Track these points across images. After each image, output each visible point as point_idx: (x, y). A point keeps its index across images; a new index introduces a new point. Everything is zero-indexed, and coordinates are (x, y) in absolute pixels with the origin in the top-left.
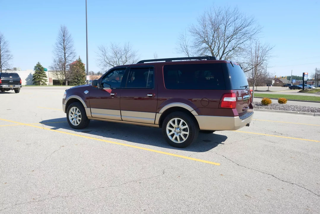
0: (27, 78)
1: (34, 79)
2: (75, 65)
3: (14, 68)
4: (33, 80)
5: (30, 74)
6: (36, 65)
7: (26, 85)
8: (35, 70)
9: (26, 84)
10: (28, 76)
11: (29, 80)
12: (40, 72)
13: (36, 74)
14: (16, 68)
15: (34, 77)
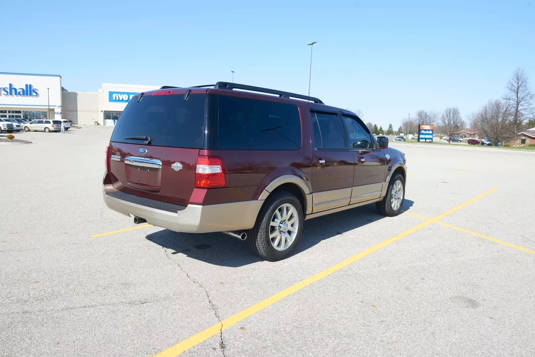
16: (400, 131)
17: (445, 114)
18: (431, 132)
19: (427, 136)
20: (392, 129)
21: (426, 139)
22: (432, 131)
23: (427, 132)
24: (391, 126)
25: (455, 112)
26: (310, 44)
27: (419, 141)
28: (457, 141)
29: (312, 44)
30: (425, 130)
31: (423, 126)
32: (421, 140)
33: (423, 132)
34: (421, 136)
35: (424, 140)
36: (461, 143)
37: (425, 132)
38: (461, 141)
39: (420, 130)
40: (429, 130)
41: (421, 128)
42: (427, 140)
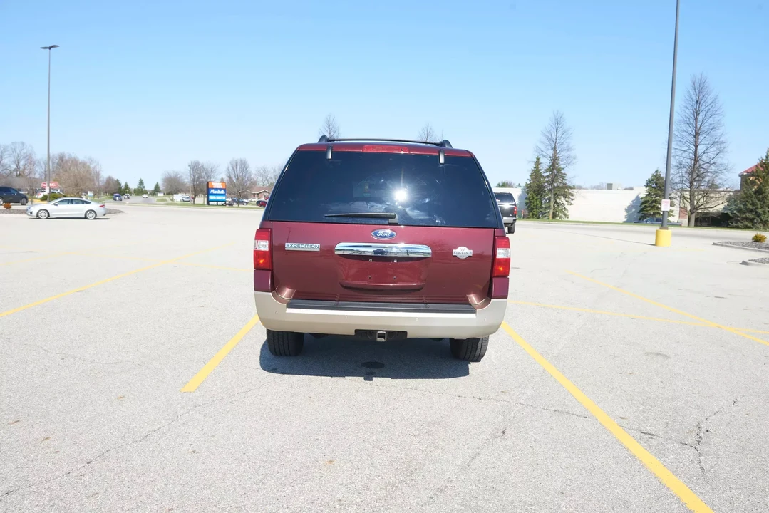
0: (629, 207)
1: (642, 210)
2: (753, 175)
3: (608, 184)
4: (639, 212)
5: (637, 197)
6: (650, 177)
7: (624, 222)
8: (646, 187)
9: (625, 220)
10: (633, 201)
11: (634, 210)
12: (659, 192)
13: (648, 198)
14: (611, 184)
15: (643, 204)
16: (157, 189)
17: (231, 168)
18: (223, 192)
19: (219, 198)
20: (144, 187)
21: (217, 201)
22: (225, 190)
23: (219, 192)
24: (141, 183)
25: (244, 165)
26: (46, 48)
27: (208, 204)
28: (243, 203)
29: (50, 48)
30: (216, 189)
31: (213, 184)
32: (211, 203)
33: (212, 191)
34: (211, 197)
35: (215, 203)
36: (248, 206)
37: (215, 192)
38: (247, 203)
39: (208, 189)
40: (220, 189)
41: (209, 187)
42: (219, 203)
